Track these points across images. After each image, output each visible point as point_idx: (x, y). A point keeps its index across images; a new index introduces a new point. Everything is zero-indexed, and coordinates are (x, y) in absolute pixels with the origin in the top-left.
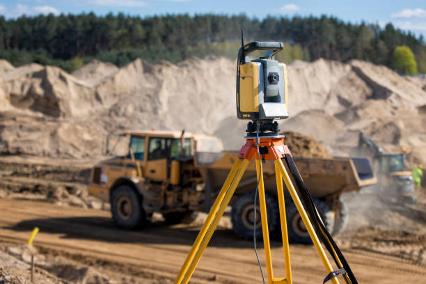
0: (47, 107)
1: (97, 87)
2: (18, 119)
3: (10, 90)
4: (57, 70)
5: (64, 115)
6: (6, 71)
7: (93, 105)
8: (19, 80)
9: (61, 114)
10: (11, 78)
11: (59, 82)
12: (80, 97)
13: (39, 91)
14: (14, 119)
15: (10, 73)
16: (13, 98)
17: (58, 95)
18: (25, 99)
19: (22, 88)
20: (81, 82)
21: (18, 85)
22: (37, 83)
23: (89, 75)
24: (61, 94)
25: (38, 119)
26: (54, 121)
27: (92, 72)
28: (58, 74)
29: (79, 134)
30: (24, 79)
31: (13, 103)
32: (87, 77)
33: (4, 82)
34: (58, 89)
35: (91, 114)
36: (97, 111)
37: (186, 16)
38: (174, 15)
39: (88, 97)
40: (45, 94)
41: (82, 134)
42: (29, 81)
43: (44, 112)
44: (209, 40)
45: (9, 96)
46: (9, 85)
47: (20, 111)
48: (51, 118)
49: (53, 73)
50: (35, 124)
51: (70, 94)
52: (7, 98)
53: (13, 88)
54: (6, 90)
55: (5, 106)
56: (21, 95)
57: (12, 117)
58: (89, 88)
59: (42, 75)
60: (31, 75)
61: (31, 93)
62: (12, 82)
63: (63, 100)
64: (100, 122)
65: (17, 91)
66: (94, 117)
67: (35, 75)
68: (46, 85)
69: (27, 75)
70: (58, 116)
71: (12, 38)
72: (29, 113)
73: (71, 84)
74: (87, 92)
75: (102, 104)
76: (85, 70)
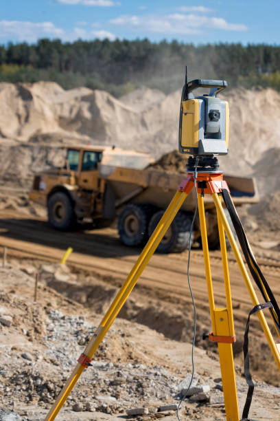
0: (93, 130)
1: (143, 113)
2: (65, 141)
3: (59, 112)
4: (106, 94)
5: (110, 138)
6: (56, 93)
7: (138, 131)
8: (68, 102)
9: (107, 138)
10: (60, 101)
11: (107, 106)
12: (127, 122)
13: (87, 114)
14: (61, 141)
15: (59, 95)
16: (61, 121)
17: (105, 119)
18: (73, 121)
19: (71, 111)
20: (129, 108)
21: (67, 107)
22: (85, 106)
23: (137, 101)
24: (107, 118)
25: (84, 142)
27: (139, 98)
28: (105, 98)
30: (73, 102)
31: (61, 125)
32: (134, 103)
33: (54, 104)
34: (105, 113)
35: (136, 139)
36: (142, 136)
37: (239, 46)
38: (227, 43)
39: (134, 122)
40: (92, 118)
42: (78, 105)
43: (91, 136)
44: (260, 70)
45: (57, 118)
46: (58, 108)
47: (67, 133)
49: (101, 97)
51: (116, 119)
52: (55, 120)
53: (62, 110)
54: (55, 112)
55: (54, 128)
56: (70, 118)
57: (59, 138)
58: (135, 114)
59: (91, 100)
60: (80, 99)
61: (79, 117)
62: (61, 104)
63: (109, 124)
64: (145, 147)
65: (66, 114)
66: (139, 142)
67: (84, 99)
68: (94, 110)
69: (76, 99)
70: (104, 140)
72: (76, 135)
73: (118, 109)
74: (133, 117)
75: (147, 129)
76: (132, 95)
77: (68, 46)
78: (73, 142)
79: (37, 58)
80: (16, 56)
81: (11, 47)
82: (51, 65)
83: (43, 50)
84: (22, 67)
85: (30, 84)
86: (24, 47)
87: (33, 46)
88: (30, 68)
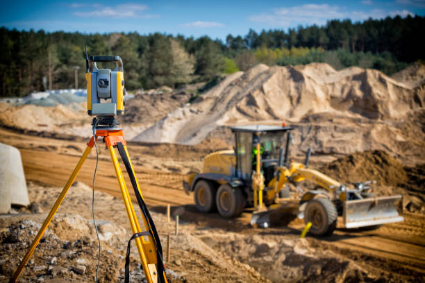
0: (366, 109)
1: (415, 89)
2: (335, 120)
3: (330, 93)
4: (377, 72)
5: (382, 116)
6: (327, 74)
7: (411, 108)
8: (339, 82)
9: (380, 116)
10: (331, 82)
11: (378, 84)
12: (399, 98)
13: (359, 93)
14: (331, 121)
15: (331, 75)
16: (333, 100)
17: (377, 97)
18: (345, 101)
19: (342, 91)
20: (400, 84)
21: (338, 87)
22: (357, 85)
23: (410, 77)
24: (379, 96)
25: (354, 121)
26: (370, 123)
27: (413, 74)
28: (377, 76)
29: (392, 136)
30: (344, 82)
31: (332, 105)
32: (407, 79)
33: (325, 84)
34: (377, 91)
35: (410, 115)
36: (415, 113)
39: (407, 98)
40: (364, 96)
41: (395, 136)
42: (349, 84)
43: (363, 114)
45: (329, 98)
46: (330, 88)
47: (339, 113)
48: (367, 120)
49: (372, 76)
50: (350, 125)
51: (389, 96)
52: (327, 100)
53: (333, 90)
54: (327, 93)
55: (325, 108)
56: (341, 97)
57: (330, 118)
58: (408, 90)
59: (362, 78)
60: (351, 78)
61: (351, 95)
62: (333, 84)
63: (382, 102)
64: (419, 124)
65: (338, 93)
66: (412, 119)
67: (356, 78)
68: (366, 88)
69: (348, 78)
70: (376, 118)
72: (349, 115)
73: (390, 87)
74: (406, 94)
75: (421, 106)
76: (405, 72)
77: (358, 25)
78: (343, 121)
79: (327, 40)
80: (306, 39)
81: (301, 30)
82: (341, 45)
83: (332, 32)
84: (313, 49)
85: (302, 66)
86: (314, 29)
87: (322, 28)
88: (320, 50)
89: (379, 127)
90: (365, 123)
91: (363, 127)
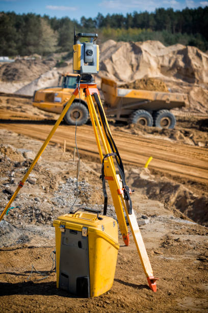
0: (186, 75)
3: (161, 63)
4: (195, 49)
5: (198, 81)
6: (159, 49)
8: (167, 55)
10: (162, 55)
11: (196, 57)
13: (181, 64)
15: (162, 50)
16: (162, 68)
17: (195, 67)
18: (171, 69)
19: (170, 62)
21: (167, 59)
22: (180, 58)
24: (196, 66)
25: (178, 84)
26: (189, 86)
28: (195, 52)
29: (205, 96)
30: (171, 55)
31: (162, 72)
33: (157, 56)
34: (195, 63)
40: (185, 66)
41: (207, 95)
42: (175, 57)
43: (184, 79)
45: (160, 67)
46: (161, 59)
47: (167, 78)
48: (188, 84)
49: (192, 51)
50: (175, 87)
51: (203, 66)
52: (158, 68)
53: (163, 61)
54: (158, 63)
55: (157, 74)
56: (169, 67)
59: (184, 53)
60: (176, 53)
61: (175, 65)
62: (163, 57)
63: (198, 71)
65: (166, 63)
67: (179, 52)
68: (187, 60)
69: (174, 52)
70: (193, 82)
71: (178, 25)
72: (174, 79)
73: (204, 60)
77: (178, 13)
78: (170, 84)
79: (155, 23)
80: (139, 22)
81: (136, 15)
82: (165, 28)
83: (159, 17)
84: (144, 30)
85: (140, 42)
86: (145, 14)
87: (152, 14)
88: (149, 30)
89: (196, 89)
90: (186, 86)
91: (185, 89)
